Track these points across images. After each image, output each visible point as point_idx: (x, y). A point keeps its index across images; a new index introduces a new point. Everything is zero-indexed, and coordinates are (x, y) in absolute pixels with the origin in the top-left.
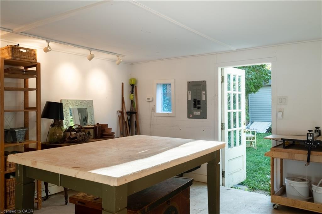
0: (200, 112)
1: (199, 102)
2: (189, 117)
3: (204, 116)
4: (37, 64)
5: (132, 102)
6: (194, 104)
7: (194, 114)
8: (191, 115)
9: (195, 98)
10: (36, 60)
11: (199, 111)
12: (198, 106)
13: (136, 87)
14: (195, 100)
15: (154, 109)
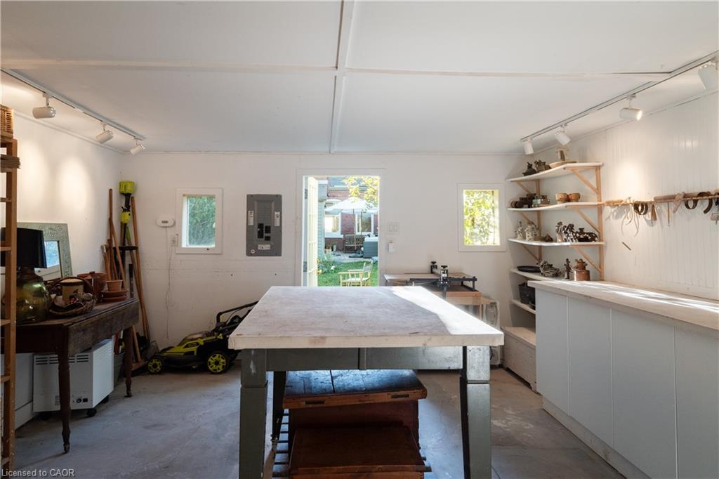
0: (269, 246)
1: (268, 229)
2: (249, 254)
3: (276, 251)
4: (11, 141)
5: (124, 227)
6: (259, 232)
7: (259, 249)
8: (252, 250)
9: (261, 222)
10: (12, 133)
11: (268, 244)
12: (265, 235)
13: (132, 197)
14: (260, 226)
15: (176, 241)
